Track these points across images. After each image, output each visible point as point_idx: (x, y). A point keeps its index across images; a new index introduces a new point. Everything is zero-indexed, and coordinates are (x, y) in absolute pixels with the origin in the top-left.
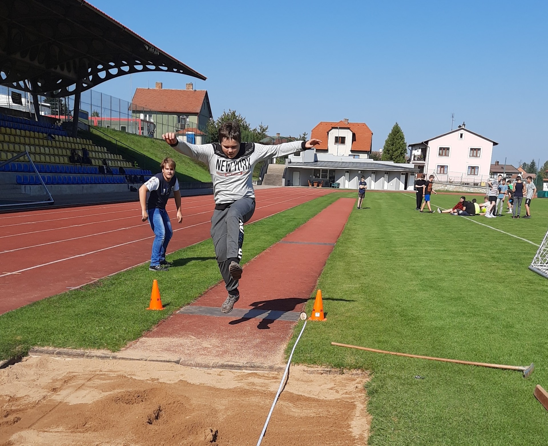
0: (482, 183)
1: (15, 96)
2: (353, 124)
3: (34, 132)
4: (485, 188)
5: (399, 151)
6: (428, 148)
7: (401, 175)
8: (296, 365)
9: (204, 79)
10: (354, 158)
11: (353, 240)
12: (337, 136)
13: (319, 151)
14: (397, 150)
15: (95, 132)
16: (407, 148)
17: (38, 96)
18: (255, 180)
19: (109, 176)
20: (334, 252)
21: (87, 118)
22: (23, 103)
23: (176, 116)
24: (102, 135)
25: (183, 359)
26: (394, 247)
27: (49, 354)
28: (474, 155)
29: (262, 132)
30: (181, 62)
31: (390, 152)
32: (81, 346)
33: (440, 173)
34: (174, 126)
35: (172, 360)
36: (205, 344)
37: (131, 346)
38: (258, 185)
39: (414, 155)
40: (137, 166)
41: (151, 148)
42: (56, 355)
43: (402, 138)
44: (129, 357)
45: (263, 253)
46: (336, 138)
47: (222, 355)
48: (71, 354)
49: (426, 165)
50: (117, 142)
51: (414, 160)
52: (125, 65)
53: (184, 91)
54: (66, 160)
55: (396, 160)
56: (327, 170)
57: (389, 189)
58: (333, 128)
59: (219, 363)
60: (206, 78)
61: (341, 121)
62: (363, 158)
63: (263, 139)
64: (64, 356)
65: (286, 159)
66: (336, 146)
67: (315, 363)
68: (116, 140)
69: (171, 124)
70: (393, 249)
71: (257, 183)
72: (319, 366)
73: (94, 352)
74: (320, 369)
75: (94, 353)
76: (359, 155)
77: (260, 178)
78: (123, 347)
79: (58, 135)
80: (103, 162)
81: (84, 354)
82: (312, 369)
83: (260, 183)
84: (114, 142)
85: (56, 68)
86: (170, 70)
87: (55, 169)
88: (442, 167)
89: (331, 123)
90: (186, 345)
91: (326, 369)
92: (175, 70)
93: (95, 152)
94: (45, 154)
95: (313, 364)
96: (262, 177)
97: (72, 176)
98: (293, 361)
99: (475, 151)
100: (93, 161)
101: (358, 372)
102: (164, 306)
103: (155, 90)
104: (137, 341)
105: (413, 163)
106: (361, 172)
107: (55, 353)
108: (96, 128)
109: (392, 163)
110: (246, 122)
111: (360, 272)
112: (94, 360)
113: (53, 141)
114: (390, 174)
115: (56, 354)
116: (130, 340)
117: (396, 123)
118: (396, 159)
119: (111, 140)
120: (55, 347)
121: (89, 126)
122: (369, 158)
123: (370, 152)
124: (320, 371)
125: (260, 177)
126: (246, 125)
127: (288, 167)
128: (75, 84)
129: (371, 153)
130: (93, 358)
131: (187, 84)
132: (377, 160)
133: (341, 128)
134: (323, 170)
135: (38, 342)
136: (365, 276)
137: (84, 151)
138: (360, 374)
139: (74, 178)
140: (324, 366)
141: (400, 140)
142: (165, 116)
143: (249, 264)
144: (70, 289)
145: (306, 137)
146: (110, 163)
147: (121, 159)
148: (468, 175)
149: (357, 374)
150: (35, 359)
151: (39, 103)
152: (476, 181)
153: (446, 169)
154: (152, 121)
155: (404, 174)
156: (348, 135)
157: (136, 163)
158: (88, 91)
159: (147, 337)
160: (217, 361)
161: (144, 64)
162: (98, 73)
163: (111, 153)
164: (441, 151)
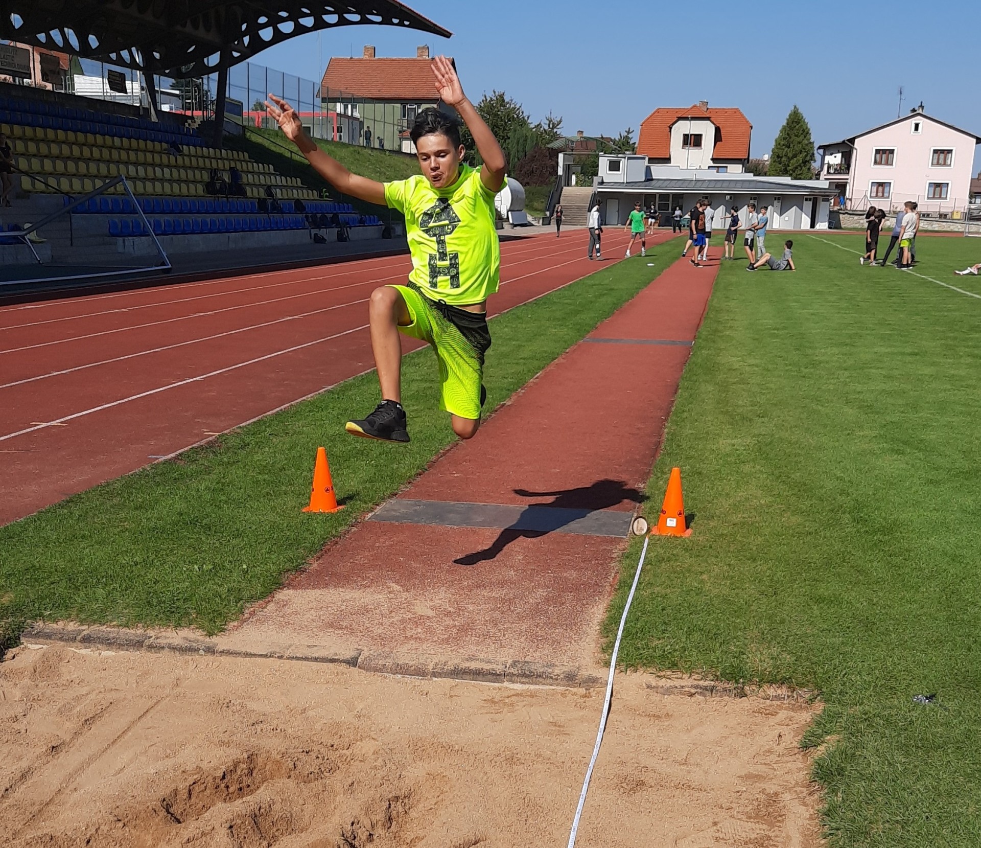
0: (955, 214)
1: (114, 78)
2: (717, 111)
3: (145, 140)
4: (961, 222)
5: (800, 158)
6: (855, 151)
7: (805, 202)
8: (628, 672)
9: (447, 35)
10: (718, 172)
11: (728, 333)
12: (687, 133)
13: (654, 161)
14: (795, 156)
15: (255, 138)
16: (815, 152)
17: (155, 76)
18: (539, 216)
19: (277, 216)
20: (692, 360)
21: (240, 113)
22: (128, 91)
23: (399, 105)
24: (266, 143)
25: (366, 653)
26: (810, 348)
27: (66, 640)
28: (940, 162)
29: (553, 128)
30: (406, 5)
31: (783, 159)
32: (139, 618)
33: (877, 196)
34: (396, 122)
35: (341, 658)
36: (422, 608)
37: (252, 614)
38: (543, 225)
39: (828, 164)
40: (326, 196)
41: (352, 163)
42: (80, 644)
43: (806, 133)
44: (244, 650)
45: (551, 367)
46: (686, 136)
47: (457, 639)
48: (114, 642)
49: (850, 181)
50: (293, 154)
51: (828, 173)
52: (306, 15)
53: (414, 60)
54: (200, 188)
55: (794, 174)
56: (667, 195)
57: (782, 228)
58: (680, 119)
59: (449, 663)
60: (451, 34)
61: (695, 106)
62: (735, 172)
63: (552, 141)
64: (98, 645)
65: (595, 178)
66: (685, 151)
67: (674, 666)
68: (291, 152)
69: (389, 119)
70: (810, 352)
71: (541, 221)
72: (684, 676)
73: (167, 634)
74: (687, 682)
75: (166, 638)
76: (727, 167)
77: (548, 213)
78: (233, 621)
79: (188, 145)
80: (266, 191)
81: (143, 642)
82: (669, 683)
83: (548, 222)
84: (288, 154)
85: (184, 26)
86: (386, 21)
87: (178, 206)
88: (881, 184)
89: (677, 110)
90: (378, 611)
91: (702, 683)
92: (395, 21)
93: (253, 173)
94: (162, 180)
95: (669, 668)
96: (551, 210)
97: (209, 218)
98: (622, 661)
99: (942, 155)
100: (248, 190)
101: (779, 692)
102: (340, 502)
103: (362, 60)
104: (269, 601)
105: (826, 179)
106: (731, 198)
107: (79, 638)
108: (258, 131)
109: (787, 180)
110: (523, 112)
111: (751, 408)
112: (165, 654)
113: (178, 157)
114: (785, 201)
115: (81, 641)
116: (252, 598)
117: (795, 107)
118: (794, 172)
119: (282, 151)
120: (82, 622)
121: (244, 127)
122: (746, 172)
123: (746, 161)
124: (687, 689)
125: (548, 210)
126: (523, 118)
127: (599, 192)
128: (219, 52)
129: (748, 162)
130: (162, 652)
131: (418, 48)
132: (759, 175)
133: (694, 119)
134: (661, 195)
135: (45, 609)
136: (763, 417)
137: (234, 173)
138: (786, 697)
139: (213, 222)
140: (697, 673)
141: (802, 137)
142: (380, 106)
143: (523, 391)
144: (157, 459)
145: (630, 136)
146: (278, 193)
147: (299, 184)
148: (928, 198)
149: (777, 697)
150: (34, 653)
151: (156, 89)
152: (943, 211)
153: (887, 189)
154: (357, 114)
155: (810, 200)
156: (707, 130)
157: (325, 192)
158: (243, 64)
159: (294, 588)
160: (443, 659)
161: (340, 12)
162: (260, 32)
163: (281, 175)
164: (878, 156)
